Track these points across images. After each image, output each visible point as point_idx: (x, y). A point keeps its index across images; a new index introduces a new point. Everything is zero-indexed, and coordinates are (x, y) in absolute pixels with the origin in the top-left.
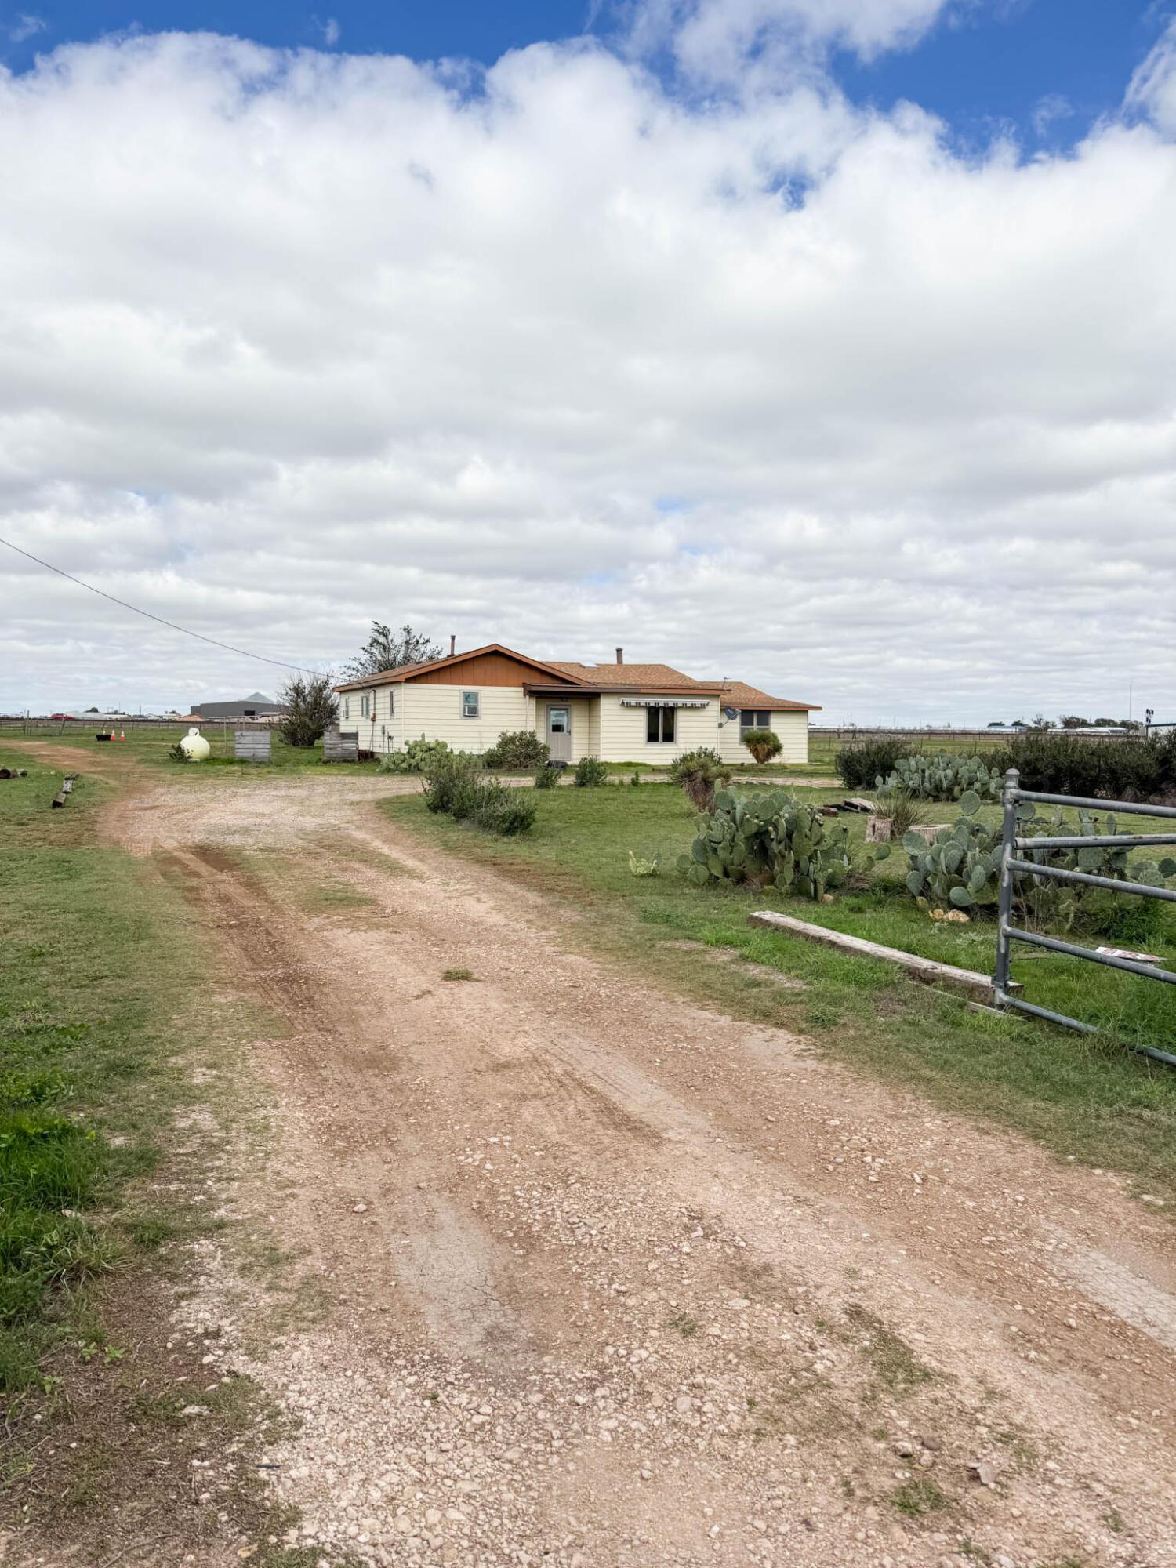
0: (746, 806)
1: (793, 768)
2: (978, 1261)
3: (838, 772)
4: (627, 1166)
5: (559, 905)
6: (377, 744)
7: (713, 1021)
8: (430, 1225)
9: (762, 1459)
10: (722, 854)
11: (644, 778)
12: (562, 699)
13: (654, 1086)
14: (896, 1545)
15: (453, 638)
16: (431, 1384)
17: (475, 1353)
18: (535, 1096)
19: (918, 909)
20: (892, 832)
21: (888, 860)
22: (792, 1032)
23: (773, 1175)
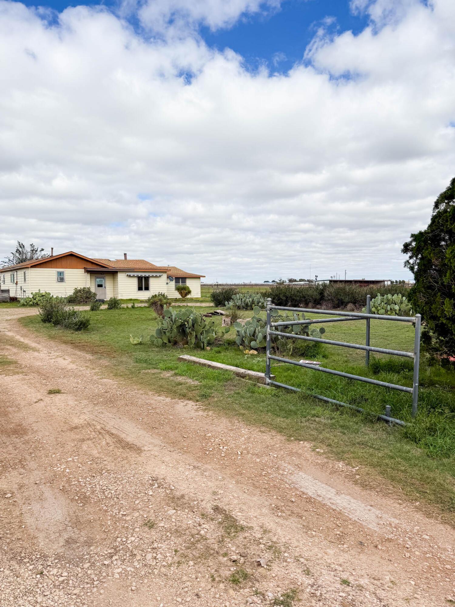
0: (177, 315)
1: (196, 299)
2: (261, 482)
3: (212, 300)
4: (127, 463)
5: (100, 358)
6: (19, 294)
7: (163, 400)
8: (41, 499)
9: (180, 573)
10: (168, 334)
11: (136, 305)
12: (101, 274)
13: (139, 429)
14: (231, 597)
15: (52, 249)
16: (40, 567)
17: (61, 551)
18: (88, 439)
19: (240, 350)
20: (231, 322)
21: (229, 332)
22: (194, 401)
23: (185, 459)
